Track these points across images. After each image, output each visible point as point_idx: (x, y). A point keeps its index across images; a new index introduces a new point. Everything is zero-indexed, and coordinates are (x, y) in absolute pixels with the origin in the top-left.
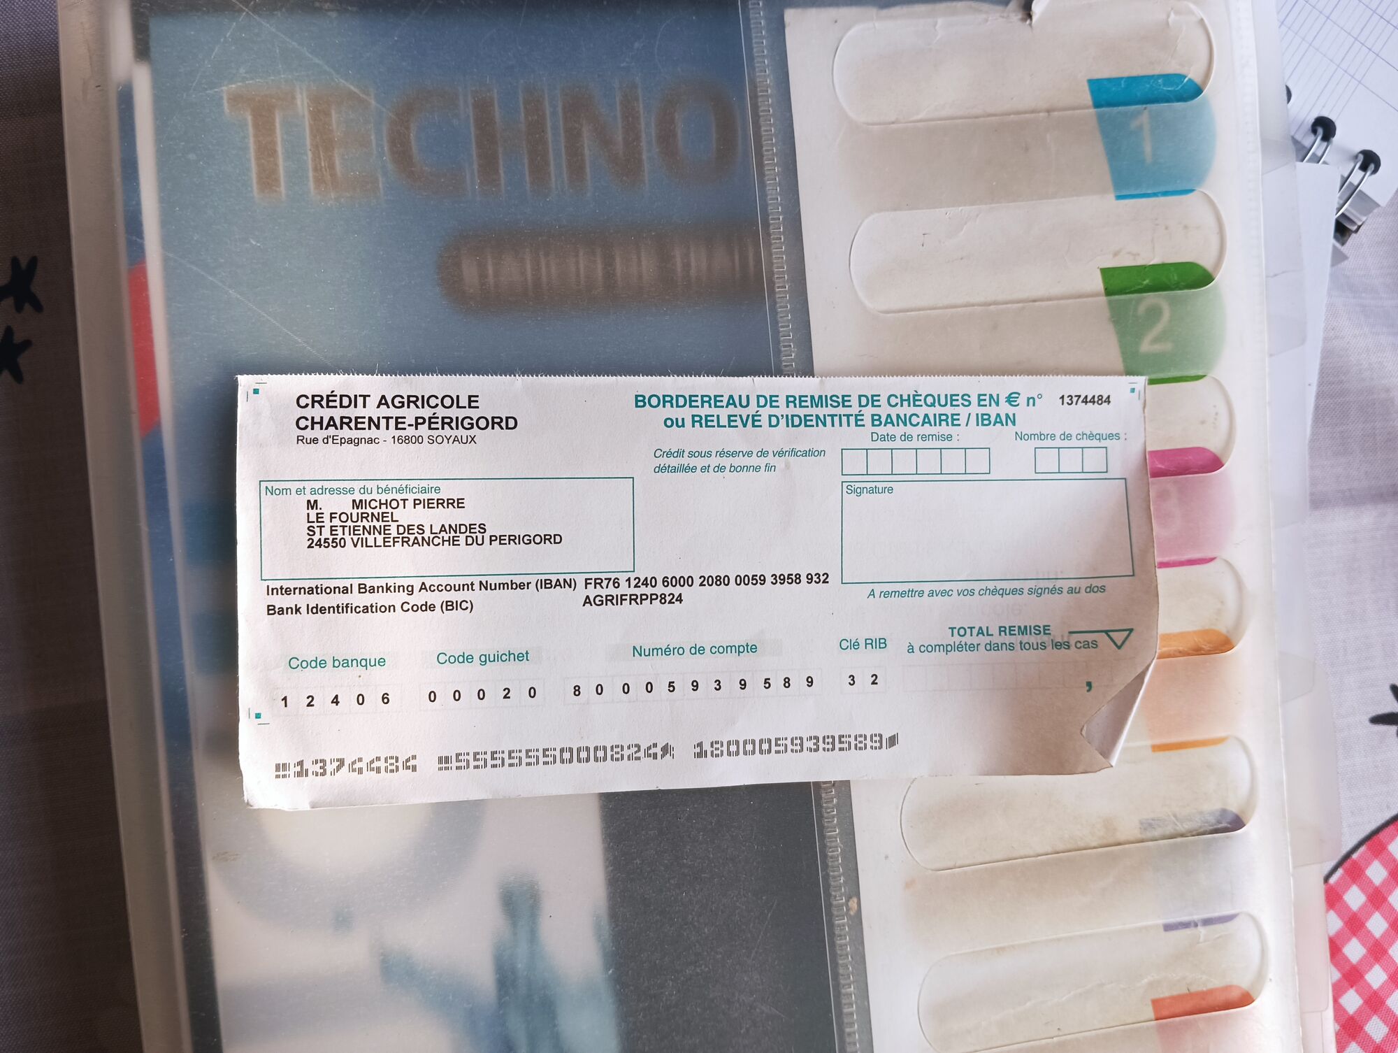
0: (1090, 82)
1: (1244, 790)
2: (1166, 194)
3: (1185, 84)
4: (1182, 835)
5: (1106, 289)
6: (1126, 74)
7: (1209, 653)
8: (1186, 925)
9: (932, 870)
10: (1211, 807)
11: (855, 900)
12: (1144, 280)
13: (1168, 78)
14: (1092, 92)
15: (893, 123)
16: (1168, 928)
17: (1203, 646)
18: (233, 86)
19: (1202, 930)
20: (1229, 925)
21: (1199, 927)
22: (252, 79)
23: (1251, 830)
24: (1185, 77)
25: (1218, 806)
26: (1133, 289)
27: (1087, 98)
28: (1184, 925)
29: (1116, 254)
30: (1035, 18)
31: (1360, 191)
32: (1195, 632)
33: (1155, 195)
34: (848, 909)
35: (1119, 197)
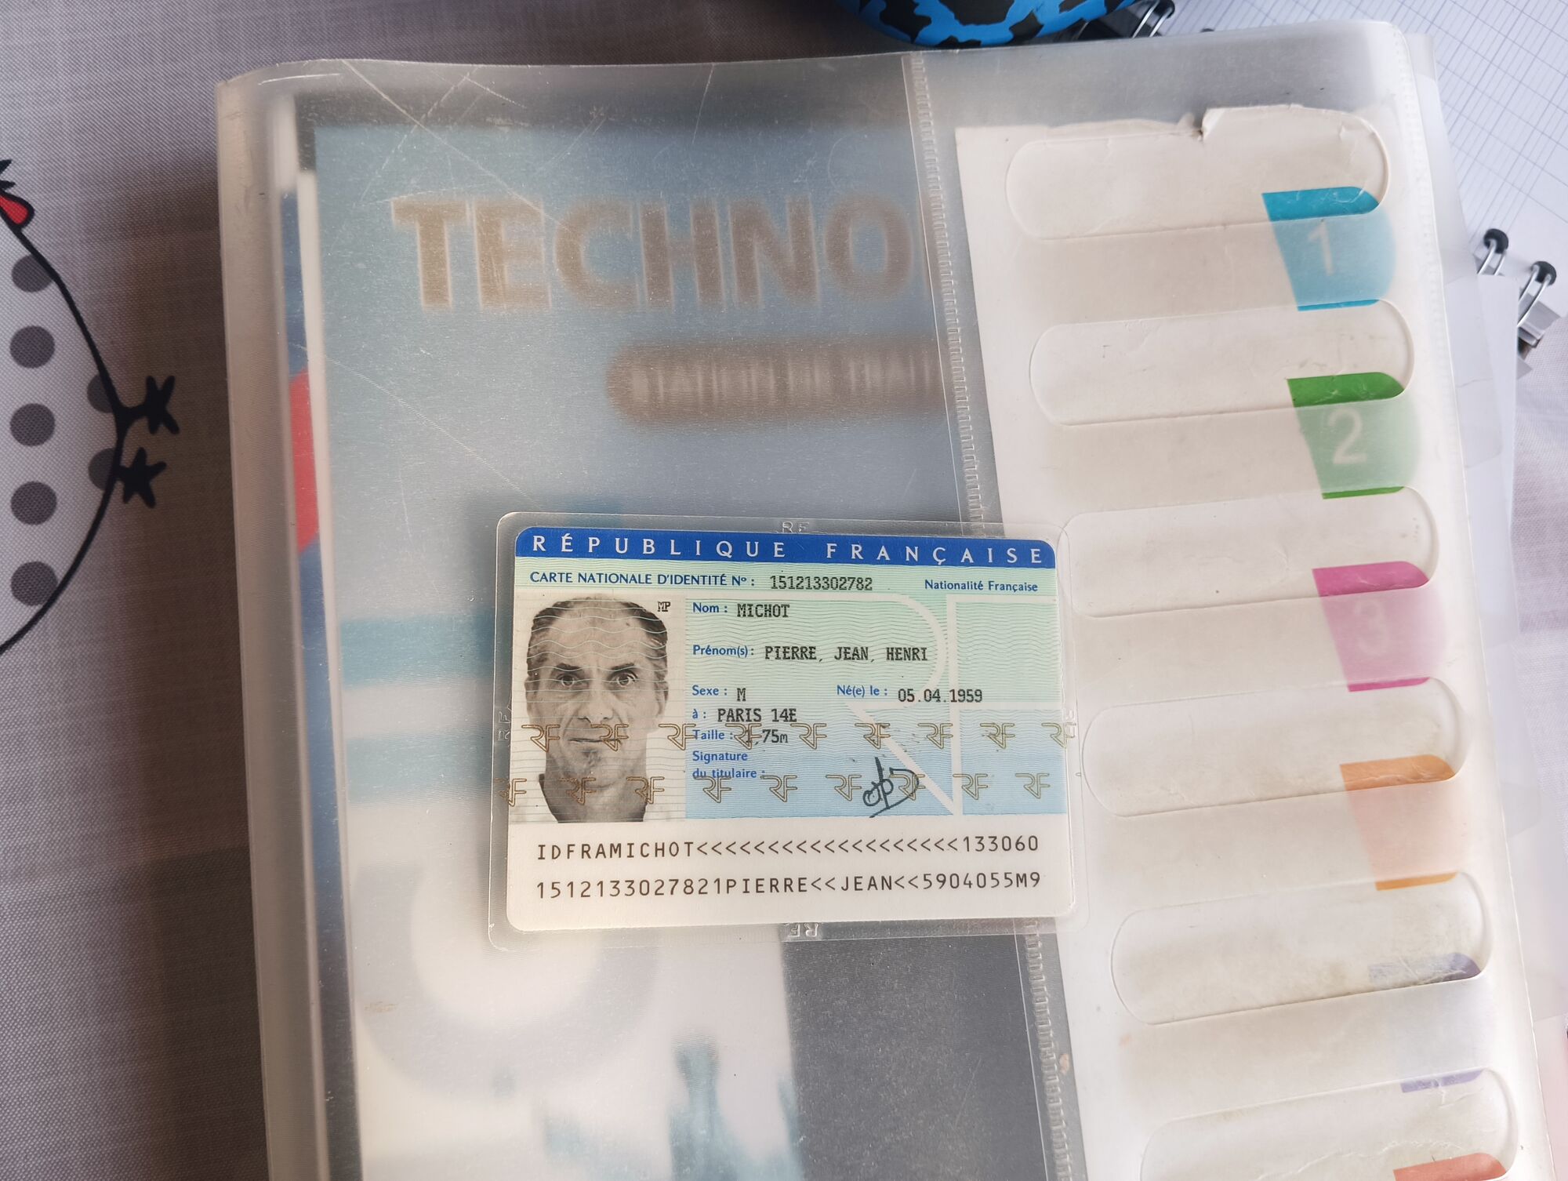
0: (1266, 196)
1: (1476, 930)
2: (1349, 304)
3: (1360, 197)
4: (1415, 984)
5: (1294, 400)
6: (1300, 188)
7: (1428, 780)
8: (1424, 1085)
9: (1149, 1024)
10: (1442, 951)
11: (1067, 1056)
12: (1333, 391)
13: (1343, 191)
14: (1268, 205)
15: (1068, 237)
16: (1407, 1088)
17: (1422, 774)
18: (405, 197)
19: (1443, 1091)
20: (1471, 1084)
21: (1440, 1087)
22: (423, 190)
23: (1488, 975)
24: (1360, 190)
25: (1451, 950)
26: (1321, 400)
27: (1263, 211)
28: (1424, 1084)
29: (1302, 365)
30: (1206, 134)
31: (1539, 303)
32: (1413, 759)
33: (1338, 305)
34: (1060, 1068)
35: (1301, 308)
